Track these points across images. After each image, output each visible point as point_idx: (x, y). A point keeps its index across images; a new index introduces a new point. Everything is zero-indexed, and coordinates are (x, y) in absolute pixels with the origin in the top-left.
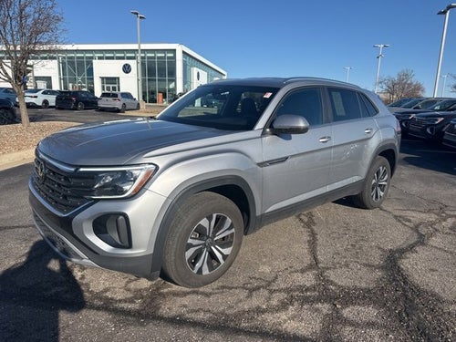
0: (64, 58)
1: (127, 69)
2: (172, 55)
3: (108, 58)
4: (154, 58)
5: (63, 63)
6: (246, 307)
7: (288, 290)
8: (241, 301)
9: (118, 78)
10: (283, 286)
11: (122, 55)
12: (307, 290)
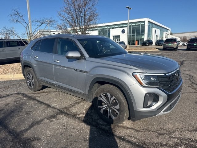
0: (100, 29)
1: (123, 32)
2: (143, 23)
3: (116, 28)
4: (135, 26)
5: (100, 31)
6: (155, 141)
7: (180, 139)
8: (153, 138)
9: (120, 36)
10: (178, 136)
11: (122, 26)
12: (192, 141)
